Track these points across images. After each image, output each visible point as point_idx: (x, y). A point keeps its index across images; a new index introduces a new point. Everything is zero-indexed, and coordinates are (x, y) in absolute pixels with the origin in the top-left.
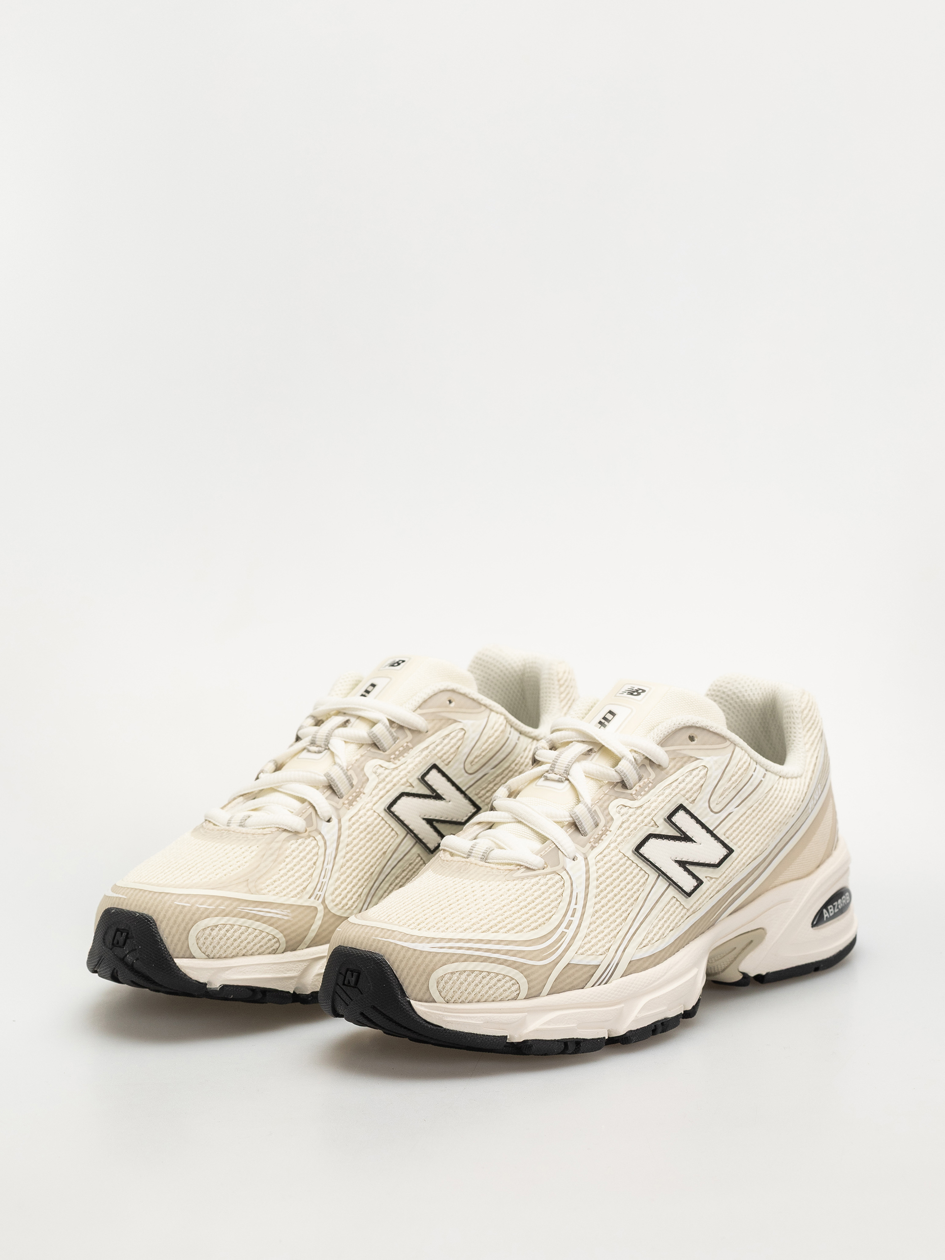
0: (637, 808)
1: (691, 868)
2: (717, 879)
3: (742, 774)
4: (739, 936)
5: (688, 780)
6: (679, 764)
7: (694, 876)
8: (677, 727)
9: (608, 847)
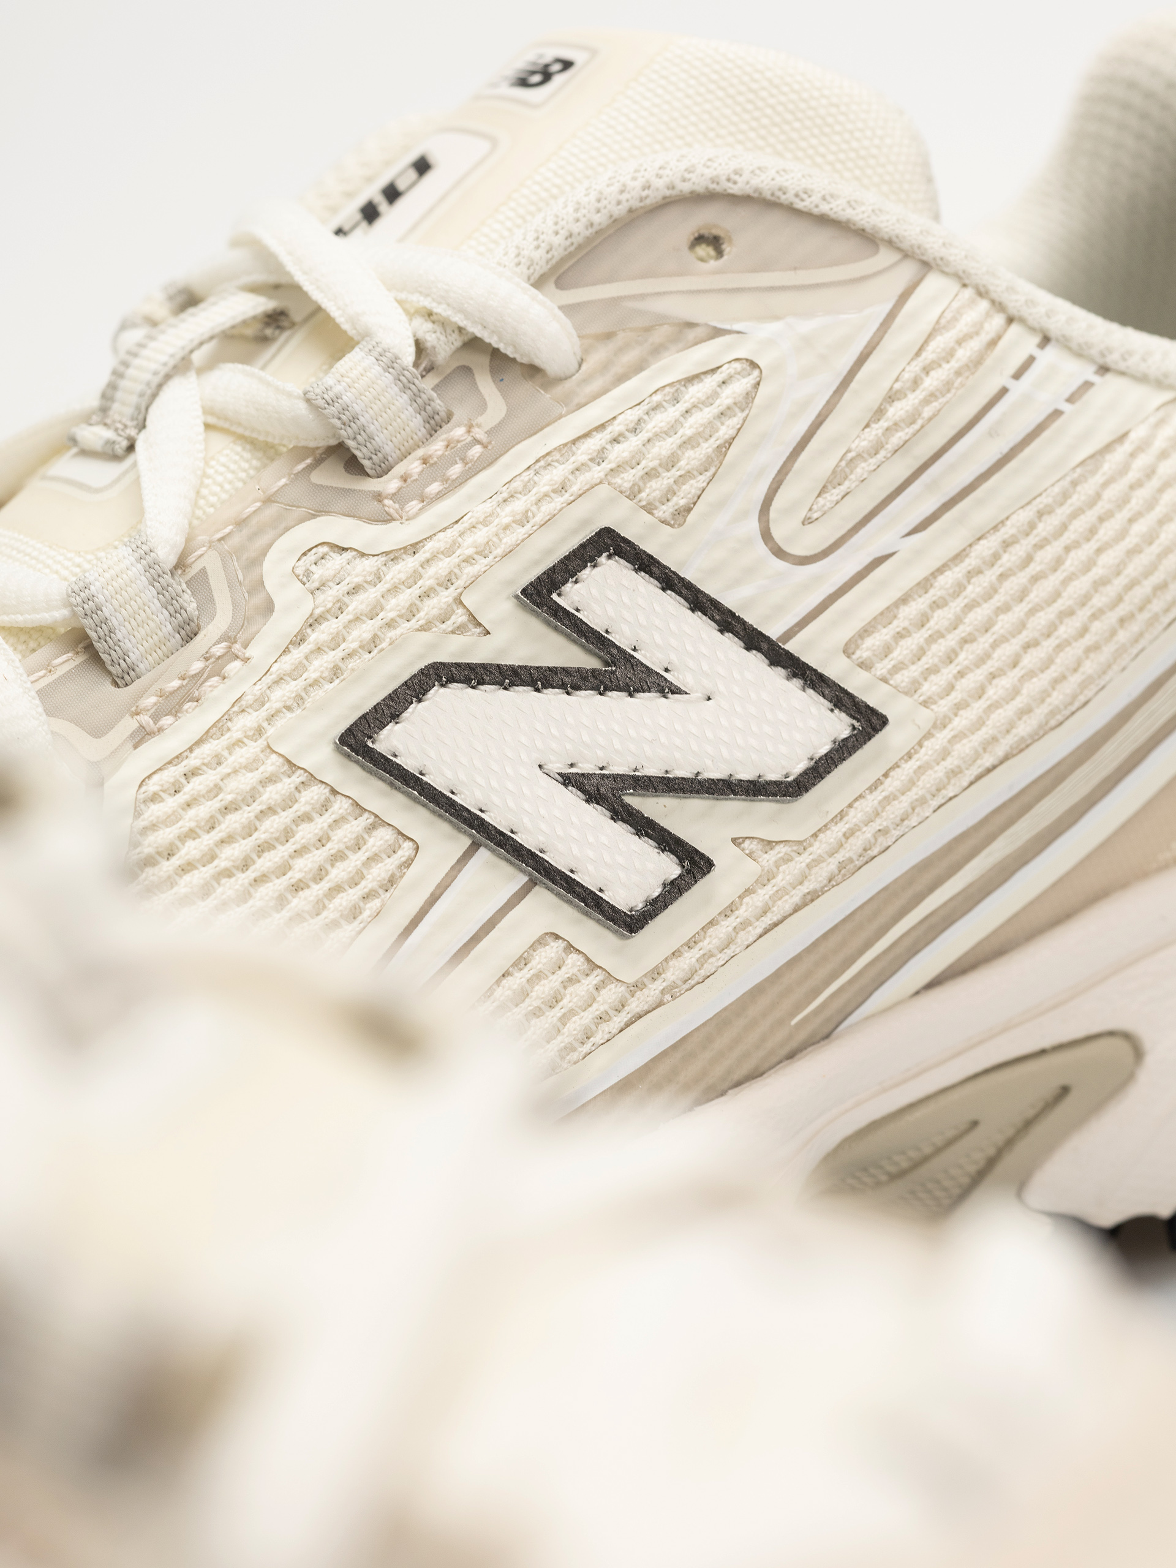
0: (393, 556)
1: (651, 806)
2: (802, 846)
3: (948, 386)
4: (986, 1072)
5: (660, 421)
6: (630, 357)
7: (668, 842)
8: (636, 204)
9: (218, 728)
